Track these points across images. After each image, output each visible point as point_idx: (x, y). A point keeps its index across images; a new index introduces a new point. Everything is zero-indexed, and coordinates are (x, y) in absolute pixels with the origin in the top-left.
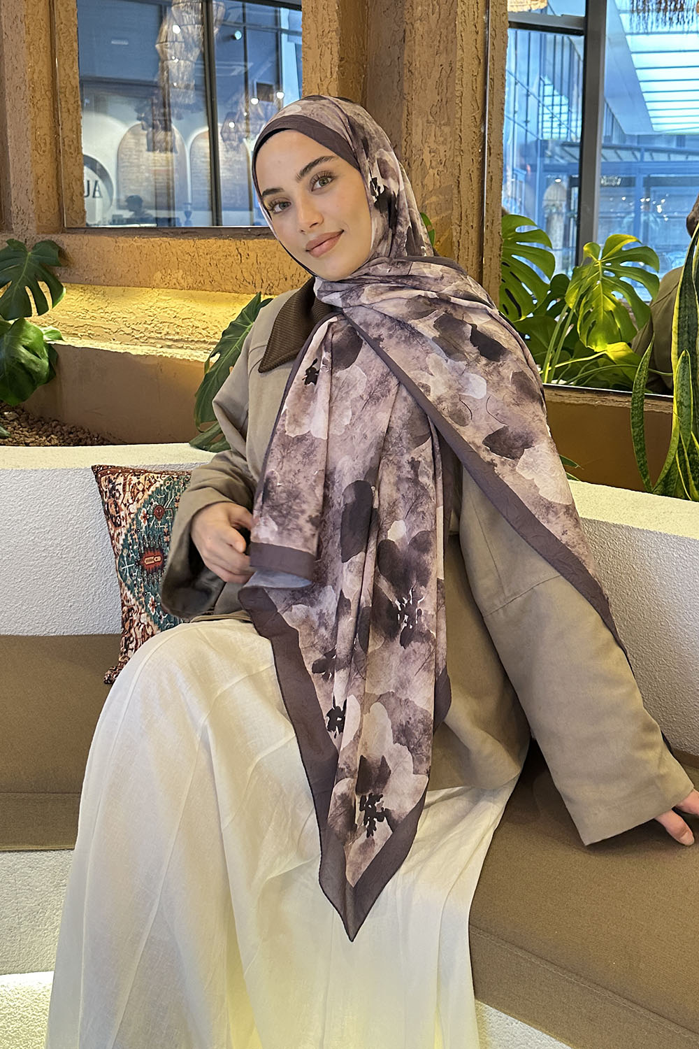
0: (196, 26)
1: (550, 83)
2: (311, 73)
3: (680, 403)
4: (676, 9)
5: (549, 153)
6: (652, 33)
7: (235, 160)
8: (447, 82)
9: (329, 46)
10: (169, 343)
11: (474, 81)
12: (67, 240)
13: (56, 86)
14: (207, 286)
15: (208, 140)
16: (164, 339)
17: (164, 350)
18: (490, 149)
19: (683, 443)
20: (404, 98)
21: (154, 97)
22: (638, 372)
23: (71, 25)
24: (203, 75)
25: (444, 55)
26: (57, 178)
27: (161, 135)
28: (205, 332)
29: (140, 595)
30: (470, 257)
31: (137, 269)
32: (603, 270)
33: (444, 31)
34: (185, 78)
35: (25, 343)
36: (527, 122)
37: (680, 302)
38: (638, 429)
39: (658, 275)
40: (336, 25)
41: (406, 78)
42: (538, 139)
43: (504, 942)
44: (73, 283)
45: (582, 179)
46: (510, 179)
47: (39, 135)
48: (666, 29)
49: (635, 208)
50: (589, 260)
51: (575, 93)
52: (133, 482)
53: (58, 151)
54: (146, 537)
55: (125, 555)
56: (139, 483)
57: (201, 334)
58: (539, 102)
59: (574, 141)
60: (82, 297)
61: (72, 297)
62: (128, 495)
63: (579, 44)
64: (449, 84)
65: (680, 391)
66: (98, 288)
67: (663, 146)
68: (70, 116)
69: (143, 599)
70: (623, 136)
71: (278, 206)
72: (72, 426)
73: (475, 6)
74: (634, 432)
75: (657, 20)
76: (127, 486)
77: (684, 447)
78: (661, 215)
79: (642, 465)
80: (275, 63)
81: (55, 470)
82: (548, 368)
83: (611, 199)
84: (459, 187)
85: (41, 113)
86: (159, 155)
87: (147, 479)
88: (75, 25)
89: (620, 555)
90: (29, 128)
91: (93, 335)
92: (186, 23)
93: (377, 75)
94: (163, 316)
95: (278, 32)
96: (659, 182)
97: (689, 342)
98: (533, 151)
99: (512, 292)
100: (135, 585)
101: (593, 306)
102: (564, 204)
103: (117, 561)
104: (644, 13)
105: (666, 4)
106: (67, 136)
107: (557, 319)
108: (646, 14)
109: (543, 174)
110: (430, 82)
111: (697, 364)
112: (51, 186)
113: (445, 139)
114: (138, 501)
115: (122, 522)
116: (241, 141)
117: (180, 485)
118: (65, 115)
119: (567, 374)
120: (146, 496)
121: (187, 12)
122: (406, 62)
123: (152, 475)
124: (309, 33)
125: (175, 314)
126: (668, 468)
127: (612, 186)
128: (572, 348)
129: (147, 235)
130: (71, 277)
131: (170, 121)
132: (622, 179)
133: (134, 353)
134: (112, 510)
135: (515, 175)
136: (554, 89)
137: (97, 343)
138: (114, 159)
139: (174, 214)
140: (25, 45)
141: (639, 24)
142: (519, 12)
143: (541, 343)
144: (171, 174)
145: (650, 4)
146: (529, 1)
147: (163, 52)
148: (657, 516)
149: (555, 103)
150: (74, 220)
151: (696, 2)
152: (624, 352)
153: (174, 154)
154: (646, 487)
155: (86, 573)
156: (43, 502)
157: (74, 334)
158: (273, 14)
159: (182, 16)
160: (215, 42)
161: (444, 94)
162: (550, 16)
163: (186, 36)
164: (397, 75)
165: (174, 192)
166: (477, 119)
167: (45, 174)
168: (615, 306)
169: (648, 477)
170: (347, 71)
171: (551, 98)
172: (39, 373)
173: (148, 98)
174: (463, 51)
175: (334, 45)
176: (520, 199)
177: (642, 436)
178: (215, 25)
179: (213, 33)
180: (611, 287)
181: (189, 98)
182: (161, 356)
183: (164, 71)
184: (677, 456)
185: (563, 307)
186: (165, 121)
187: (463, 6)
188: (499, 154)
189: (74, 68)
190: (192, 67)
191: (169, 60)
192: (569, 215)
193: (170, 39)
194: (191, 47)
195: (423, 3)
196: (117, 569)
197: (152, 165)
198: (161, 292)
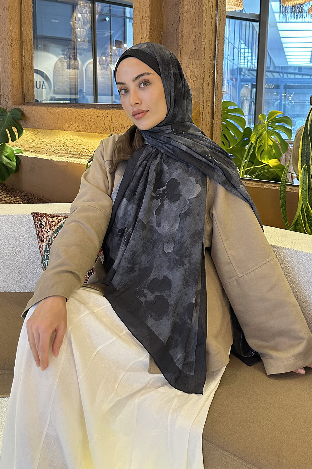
0: (88, 14)
1: (244, 43)
2: (137, 35)
3: (302, 189)
4: (299, 11)
5: (243, 73)
6: (289, 22)
7: (106, 74)
8: (198, 41)
9: (145, 23)
10: (71, 156)
11: (210, 40)
12: (26, 108)
13: (22, 39)
14: (89, 130)
15: (92, 65)
16: (69, 154)
17: (69, 159)
18: (217, 71)
19: (304, 207)
20: (179, 48)
21: (70, 45)
22: (283, 174)
23: (29, 11)
24: (91, 36)
25: (197, 28)
26: (22, 80)
27: (73, 62)
30: (208, 119)
31: (57, 122)
32: (267, 126)
33: (197, 18)
34: (83, 37)
35: (5, 155)
36: (233, 60)
38: (283, 200)
39: (291, 129)
40: (148, 14)
41: (180, 38)
42: (238, 67)
43: (219, 448)
44: (28, 128)
45: (257, 85)
46: (226, 85)
47: (14, 61)
48: (295, 20)
49: (280, 98)
50: (261, 122)
51: (254, 47)
52: (50, 221)
53: (22, 68)
55: (45, 255)
56: (53, 221)
57: (86, 152)
58: (239, 51)
59: (254, 68)
60: (32, 134)
61: (28, 134)
62: (48, 227)
63: (257, 26)
65: (302, 183)
66: (39, 130)
67: (292, 71)
68: (29, 53)
70: (275, 67)
71: (123, 91)
72: (26, 193)
73: (211, 6)
74: (281, 201)
75: (291, 16)
76: (48, 223)
77: (304, 209)
78: (291, 101)
79: (284, 216)
80: (123, 32)
81: (14, 215)
82: (242, 170)
83: (270, 94)
84: (203, 88)
85: (15, 51)
86: (72, 71)
87: (57, 219)
88: (31, 11)
90: (10, 57)
91: (37, 151)
92: (84, 13)
93: (167, 37)
94: (69, 143)
95: (125, 18)
96: (291, 87)
97: (306, 160)
98: (236, 72)
99: (226, 135)
101: (263, 142)
102: (249, 95)
103: (42, 258)
104: (285, 13)
105: (295, 9)
106: (27, 61)
107: (246, 147)
108: (286, 14)
109: (241, 82)
110: (190, 40)
111: (310, 171)
112: (19, 84)
113: (197, 66)
114: (52, 230)
115: (45, 240)
116: (108, 65)
118: (26, 52)
119: (251, 173)
120: (56, 228)
121: (84, 8)
122: (180, 31)
123: (59, 217)
124: (136, 17)
125: (74, 143)
126: (296, 218)
127: (270, 88)
128: (253, 161)
129: (62, 106)
130: (27, 125)
131: (77, 56)
132: (274, 85)
133: (55, 160)
134: (40, 234)
135: (228, 82)
136: (245, 46)
137: (38, 155)
138: (52, 72)
140: (8, 20)
141: (283, 18)
142: (231, 11)
143: (239, 159)
144: (76, 79)
145: (288, 9)
146: (235, 7)
147: (74, 25)
148: (292, 241)
149: (245, 52)
150: (29, 99)
151: (308, 9)
152: (276, 163)
153: (78, 70)
154: (286, 226)
155: (28, 264)
156: (8, 230)
157: (28, 151)
158: (123, 10)
159: (82, 10)
160: (97, 22)
161: (197, 46)
162: (244, 13)
163: (84, 18)
164: (176, 37)
165: (78, 87)
166: (212, 58)
167: (16, 78)
168: (273, 143)
169: (287, 222)
170: (153, 34)
171: (244, 49)
172: (12, 168)
173: (67, 46)
174: (206, 27)
175: (148, 23)
176: (230, 93)
177: (285, 203)
178: (97, 14)
179: (96, 18)
180: (271, 134)
181: (85, 46)
182: (67, 161)
183: (74, 34)
184: (301, 213)
185: (249, 142)
186: (75, 56)
187: (206, 6)
188: (221, 74)
189: (31, 31)
190: (87, 32)
191: (76, 29)
192: (251, 100)
193: (77, 20)
194: (86, 23)
195: (188, 5)
196: (42, 262)
197: (69, 75)
198: (68, 132)
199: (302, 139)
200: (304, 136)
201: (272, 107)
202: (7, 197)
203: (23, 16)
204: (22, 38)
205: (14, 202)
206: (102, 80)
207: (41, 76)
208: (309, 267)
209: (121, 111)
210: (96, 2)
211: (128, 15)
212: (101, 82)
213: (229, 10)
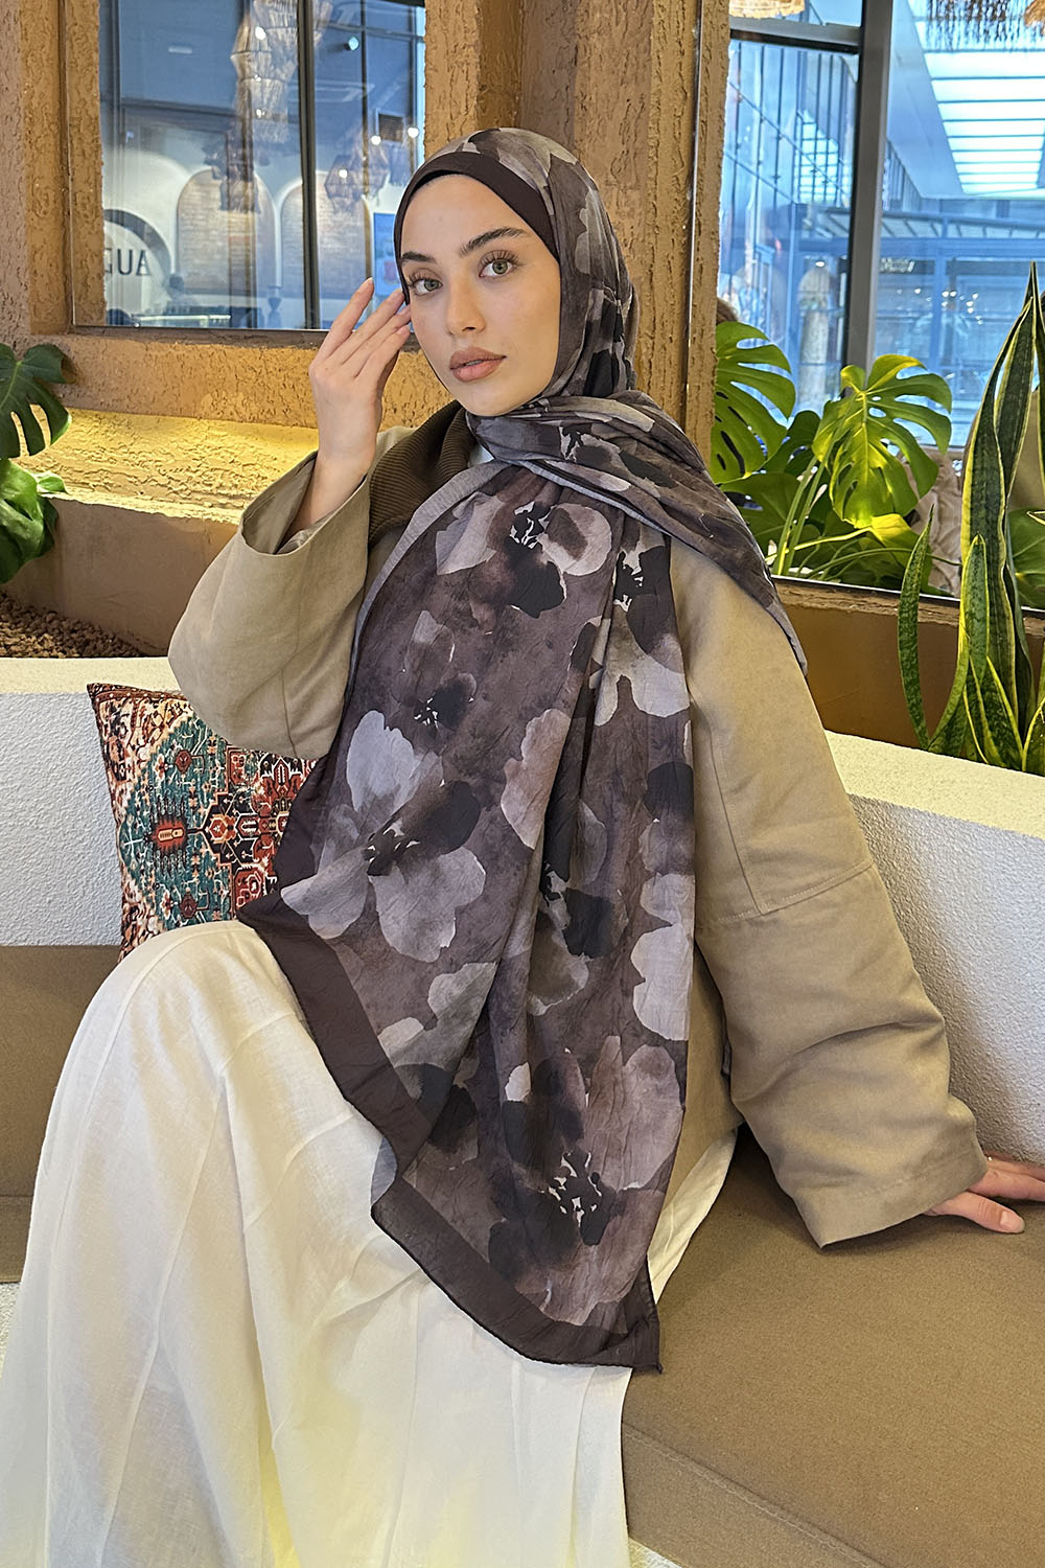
0: (290, 29)
1: (812, 120)
2: (438, 108)
3: (970, 615)
4: (994, 17)
5: (807, 222)
6: (958, 51)
7: (348, 226)
8: (636, 126)
9: (465, 67)
10: (223, 501)
11: (677, 123)
12: (76, 345)
13: (65, 117)
14: (280, 418)
15: (301, 196)
16: (215, 494)
17: (214, 510)
18: (699, 225)
19: (975, 675)
21: (229, 132)
22: (908, 566)
23: (89, 27)
24: (297, 100)
25: (634, 86)
26: (63, 252)
27: (239, 186)
29: (149, 888)
30: (668, 384)
31: (176, 390)
32: (869, 407)
33: (634, 51)
34: (272, 106)
35: (8, 497)
36: (776, 177)
37: (974, 462)
38: (908, 651)
39: (949, 417)
40: (474, 37)
41: (576, 118)
42: (792, 202)
43: (674, 1453)
44: (83, 408)
45: (853, 264)
46: (750, 260)
47: (38, 188)
48: (981, 45)
49: (934, 304)
50: (848, 391)
52: (146, 713)
53: (66, 213)
54: (161, 798)
55: (130, 825)
56: (156, 714)
58: (795, 148)
59: (842, 205)
60: (97, 430)
61: (83, 428)
62: (138, 732)
63: (852, 66)
64: (638, 128)
65: (970, 597)
66: (121, 417)
67: (978, 215)
68: (86, 162)
69: (153, 894)
70: (919, 201)
71: (422, 283)
72: (76, 621)
73: (680, 13)
74: (902, 655)
75: (967, 34)
76: (138, 718)
77: (976, 680)
78: (972, 317)
79: (913, 705)
80: (407, 85)
81: (30, 696)
82: (785, 551)
83: (899, 292)
84: (651, 280)
85: (42, 156)
86: (237, 216)
87: (169, 708)
88: (97, 27)
90: (24, 177)
91: (111, 485)
92: (274, 24)
93: (535, 112)
94: (214, 460)
95: (412, 41)
96: (969, 269)
97: (988, 522)
98: (785, 219)
99: (733, 439)
100: (142, 872)
101: (854, 459)
102: (828, 297)
103: (119, 833)
104: (947, 22)
105: (980, 10)
106: (81, 191)
107: (800, 478)
108: (951, 23)
109: (800, 253)
110: (610, 124)
111: (998, 555)
112: (54, 264)
113: (633, 210)
114: (153, 742)
115: (128, 774)
116: (356, 197)
118: (78, 160)
119: (815, 559)
120: (165, 735)
121: (276, 10)
122: (577, 93)
123: (176, 701)
124: (435, 48)
125: (233, 457)
126: (951, 711)
127: (899, 272)
128: (822, 522)
129: (193, 339)
130: (80, 398)
131: (252, 167)
132: (916, 263)
133: (169, 514)
134: (114, 755)
135: (757, 254)
136: (817, 129)
137: (116, 498)
138: (171, 221)
139: (256, 303)
140: (19, 56)
141: (940, 38)
142: (763, 19)
143: (777, 513)
144: (251, 242)
145: (957, 9)
146: (778, 3)
147: (242, 66)
148: (931, 786)
149: (818, 150)
150: (88, 315)
151: (1024, 8)
152: (897, 529)
153: (256, 215)
154: (920, 737)
155: (74, 853)
156: (10, 744)
157: (83, 483)
158: (406, 14)
159: (269, 15)
160: (317, 54)
161: (631, 143)
162: (816, 23)
163: (274, 41)
164: (563, 112)
165: (255, 270)
166: (681, 182)
167: (45, 246)
168: (885, 461)
169: (923, 724)
170: (491, 105)
171: (813, 143)
172: (29, 540)
173: (220, 133)
174: (661, 80)
175: (472, 67)
176: (765, 290)
177: (915, 662)
178: (317, 28)
179: (315, 44)
180: (880, 432)
181: (279, 134)
182: (210, 516)
183: (244, 93)
184: (965, 693)
185: (809, 460)
186: (246, 166)
187: (661, 13)
188: (713, 233)
189: (94, 90)
190: (283, 90)
191: (250, 78)
192: (836, 313)
193: (252, 47)
194: (282, 59)
195: (603, 8)
196: (119, 846)
197: (227, 229)
198: (212, 425)
199: (975, 452)
200: (980, 440)
201: (909, 336)
202: (15, 635)
203: (68, 43)
204: (65, 113)
205: (36, 653)
206: (337, 246)
207: (135, 232)
208: (983, 870)
211: (421, 32)
212: (331, 251)
213: (758, 15)
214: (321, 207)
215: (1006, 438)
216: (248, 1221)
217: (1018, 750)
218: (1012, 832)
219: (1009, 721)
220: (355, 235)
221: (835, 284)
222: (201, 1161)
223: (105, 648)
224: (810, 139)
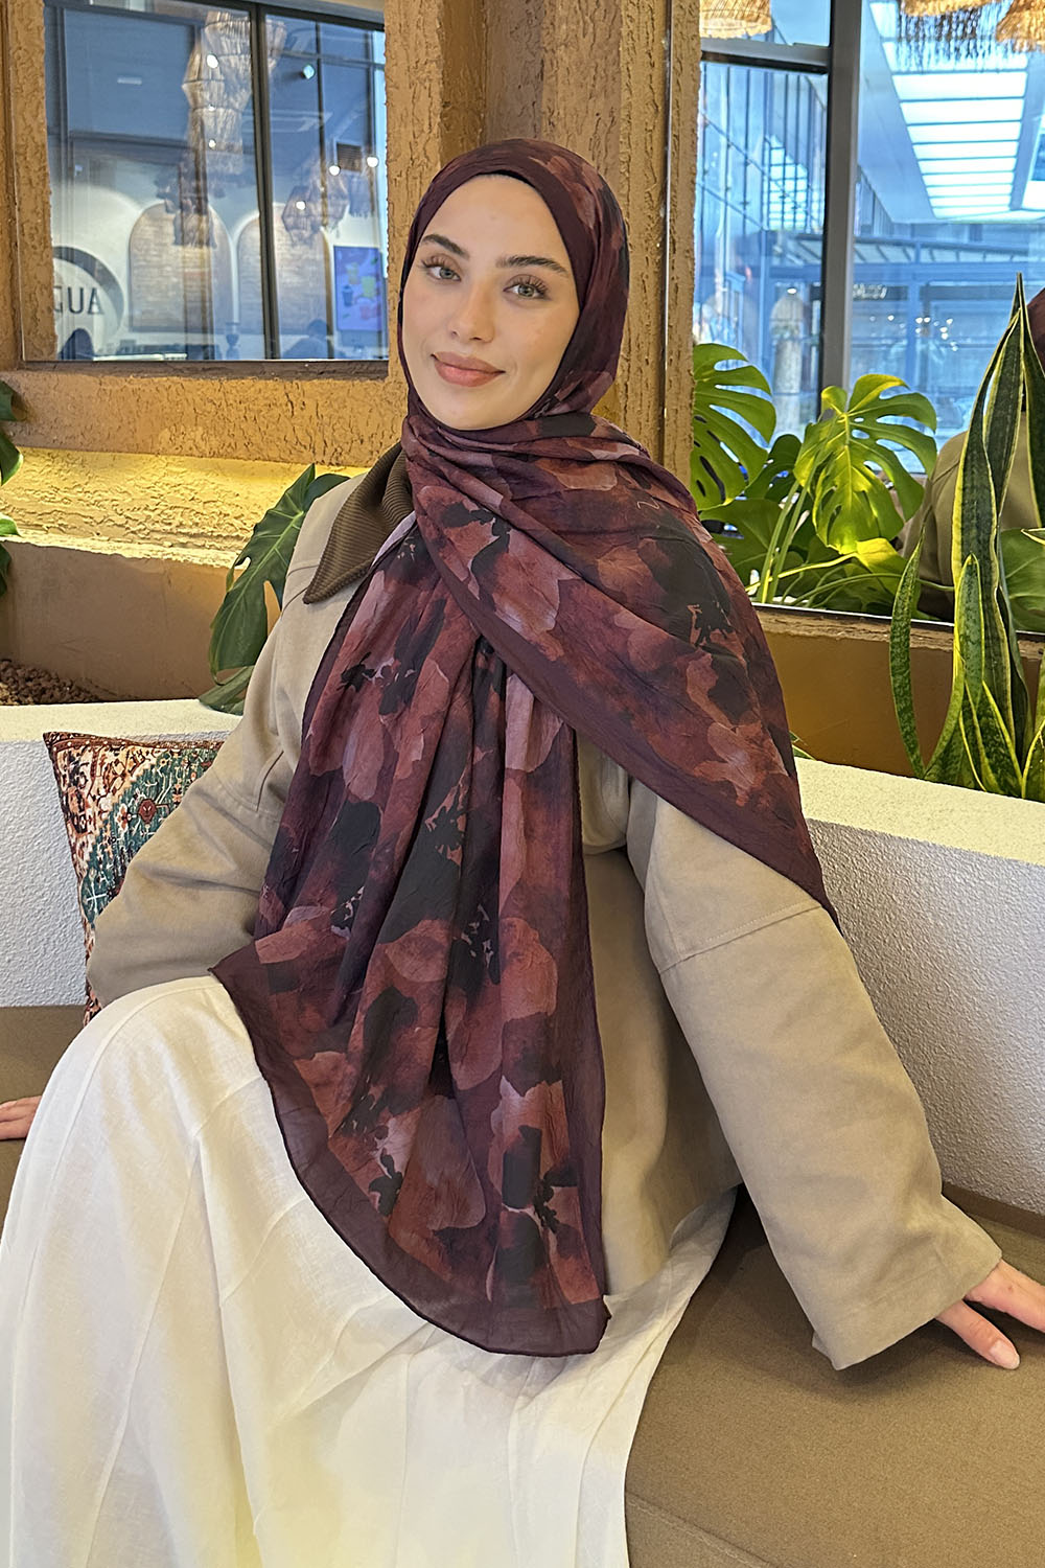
0: (243, 57)
1: (780, 145)
2: (400, 126)
3: (965, 638)
4: (964, 35)
5: (778, 249)
6: (929, 72)
7: (307, 259)
8: (607, 140)
9: (427, 84)
10: (183, 540)
11: (648, 138)
12: (26, 381)
13: (10, 145)
14: (241, 452)
15: (258, 229)
16: (177, 534)
17: (175, 550)
18: (673, 242)
19: (970, 700)
21: (182, 164)
22: (899, 589)
23: (34, 51)
24: (252, 131)
25: (603, 99)
26: (11, 285)
27: (193, 220)
28: (238, 522)
30: (645, 408)
31: (132, 424)
32: (851, 428)
33: (602, 63)
34: (225, 136)
36: (745, 203)
37: (964, 480)
38: (901, 677)
40: (436, 52)
42: (762, 228)
43: (681, 1522)
44: (35, 447)
45: (826, 291)
46: (720, 288)
48: (951, 65)
49: (908, 331)
50: (831, 413)
51: (816, 161)
52: (107, 761)
53: (13, 244)
54: (125, 850)
55: (92, 879)
56: (117, 762)
57: (232, 525)
58: (763, 173)
59: (814, 231)
60: (50, 469)
61: (35, 468)
62: (99, 781)
63: (821, 87)
64: (608, 144)
65: (964, 619)
66: (75, 454)
67: (950, 240)
68: (33, 191)
70: (890, 226)
72: (30, 669)
73: (649, 23)
74: (895, 682)
75: (937, 52)
76: (98, 767)
77: (972, 705)
78: (947, 343)
79: (907, 733)
80: (365, 114)
82: (769, 579)
83: (872, 319)
86: (191, 251)
87: (131, 755)
88: (42, 50)
89: (872, 879)
91: (65, 526)
92: (226, 51)
93: (501, 129)
94: (174, 498)
95: (370, 68)
96: (945, 294)
97: (979, 541)
98: (755, 248)
99: (711, 462)
101: (837, 483)
102: (801, 325)
103: (80, 888)
104: (917, 41)
105: (950, 28)
106: (28, 221)
107: (781, 505)
108: (920, 43)
109: (772, 280)
110: (580, 140)
111: (991, 576)
112: (2, 298)
114: (114, 792)
115: (89, 826)
116: (315, 229)
117: (183, 766)
118: (25, 189)
119: (799, 587)
120: (127, 784)
121: (229, 37)
122: (544, 109)
123: (138, 748)
124: (396, 65)
125: (193, 494)
126: (947, 738)
127: (873, 299)
128: (805, 548)
129: (151, 372)
130: (31, 437)
131: (206, 200)
132: (890, 289)
133: (127, 554)
134: (74, 806)
135: (727, 282)
136: (785, 154)
137: (71, 539)
138: (123, 256)
139: (212, 339)
141: (910, 57)
142: (730, 39)
143: (757, 539)
144: (207, 277)
145: (926, 27)
146: (744, 22)
147: (194, 96)
148: (929, 816)
149: (787, 176)
150: (38, 350)
151: (995, 24)
152: (883, 554)
153: (211, 249)
154: (914, 767)
155: (34, 909)
157: (37, 525)
158: (362, 41)
159: (221, 41)
160: (271, 81)
161: (601, 158)
162: (778, 45)
163: (227, 70)
164: (530, 127)
165: (211, 307)
166: (654, 198)
168: (869, 484)
169: (918, 752)
170: (455, 122)
171: (781, 168)
173: (173, 165)
174: (631, 93)
175: (434, 83)
176: (736, 319)
177: (908, 688)
178: (271, 55)
179: (270, 72)
180: (864, 455)
181: (234, 165)
182: (169, 559)
183: (196, 124)
184: (961, 719)
185: (791, 485)
186: (199, 199)
187: (629, 23)
188: (688, 251)
189: (39, 116)
190: (237, 119)
191: (202, 108)
192: (809, 342)
193: (204, 76)
194: (235, 88)
195: (570, 19)
196: (81, 902)
197: (181, 265)
198: (170, 461)
199: (965, 470)
200: (969, 458)
201: (884, 363)
203: (11, 68)
204: (10, 141)
206: (295, 280)
207: (86, 269)
208: (986, 901)
209: (350, 383)
210: (267, 16)
211: (379, 58)
212: (290, 286)
213: (724, 35)
214: (279, 240)
215: (996, 455)
216: (225, 1294)
217: (1017, 778)
218: (1016, 861)
219: (1007, 748)
220: (314, 268)
221: (808, 312)
222: (175, 1228)
223: (62, 696)
224: (779, 165)
